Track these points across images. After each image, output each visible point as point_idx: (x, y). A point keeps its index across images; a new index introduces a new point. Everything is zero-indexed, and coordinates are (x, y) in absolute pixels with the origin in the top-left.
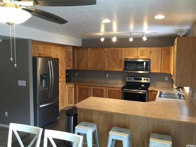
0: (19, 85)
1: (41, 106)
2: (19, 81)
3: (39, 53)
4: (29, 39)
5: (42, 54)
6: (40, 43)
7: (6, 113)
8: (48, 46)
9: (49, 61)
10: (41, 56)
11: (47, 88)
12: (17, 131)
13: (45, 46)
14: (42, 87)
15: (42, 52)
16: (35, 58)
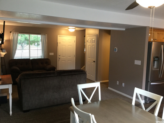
0: (135, 64)
1: (152, 84)
2: (135, 60)
3: (154, 39)
4: (147, 26)
5: (156, 39)
6: (155, 30)
7: (123, 84)
8: (162, 32)
9: (162, 46)
10: (155, 41)
11: (158, 69)
12: (140, 94)
13: (160, 32)
14: (154, 68)
15: (156, 38)
16: (150, 42)
